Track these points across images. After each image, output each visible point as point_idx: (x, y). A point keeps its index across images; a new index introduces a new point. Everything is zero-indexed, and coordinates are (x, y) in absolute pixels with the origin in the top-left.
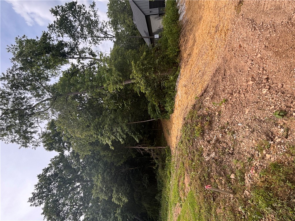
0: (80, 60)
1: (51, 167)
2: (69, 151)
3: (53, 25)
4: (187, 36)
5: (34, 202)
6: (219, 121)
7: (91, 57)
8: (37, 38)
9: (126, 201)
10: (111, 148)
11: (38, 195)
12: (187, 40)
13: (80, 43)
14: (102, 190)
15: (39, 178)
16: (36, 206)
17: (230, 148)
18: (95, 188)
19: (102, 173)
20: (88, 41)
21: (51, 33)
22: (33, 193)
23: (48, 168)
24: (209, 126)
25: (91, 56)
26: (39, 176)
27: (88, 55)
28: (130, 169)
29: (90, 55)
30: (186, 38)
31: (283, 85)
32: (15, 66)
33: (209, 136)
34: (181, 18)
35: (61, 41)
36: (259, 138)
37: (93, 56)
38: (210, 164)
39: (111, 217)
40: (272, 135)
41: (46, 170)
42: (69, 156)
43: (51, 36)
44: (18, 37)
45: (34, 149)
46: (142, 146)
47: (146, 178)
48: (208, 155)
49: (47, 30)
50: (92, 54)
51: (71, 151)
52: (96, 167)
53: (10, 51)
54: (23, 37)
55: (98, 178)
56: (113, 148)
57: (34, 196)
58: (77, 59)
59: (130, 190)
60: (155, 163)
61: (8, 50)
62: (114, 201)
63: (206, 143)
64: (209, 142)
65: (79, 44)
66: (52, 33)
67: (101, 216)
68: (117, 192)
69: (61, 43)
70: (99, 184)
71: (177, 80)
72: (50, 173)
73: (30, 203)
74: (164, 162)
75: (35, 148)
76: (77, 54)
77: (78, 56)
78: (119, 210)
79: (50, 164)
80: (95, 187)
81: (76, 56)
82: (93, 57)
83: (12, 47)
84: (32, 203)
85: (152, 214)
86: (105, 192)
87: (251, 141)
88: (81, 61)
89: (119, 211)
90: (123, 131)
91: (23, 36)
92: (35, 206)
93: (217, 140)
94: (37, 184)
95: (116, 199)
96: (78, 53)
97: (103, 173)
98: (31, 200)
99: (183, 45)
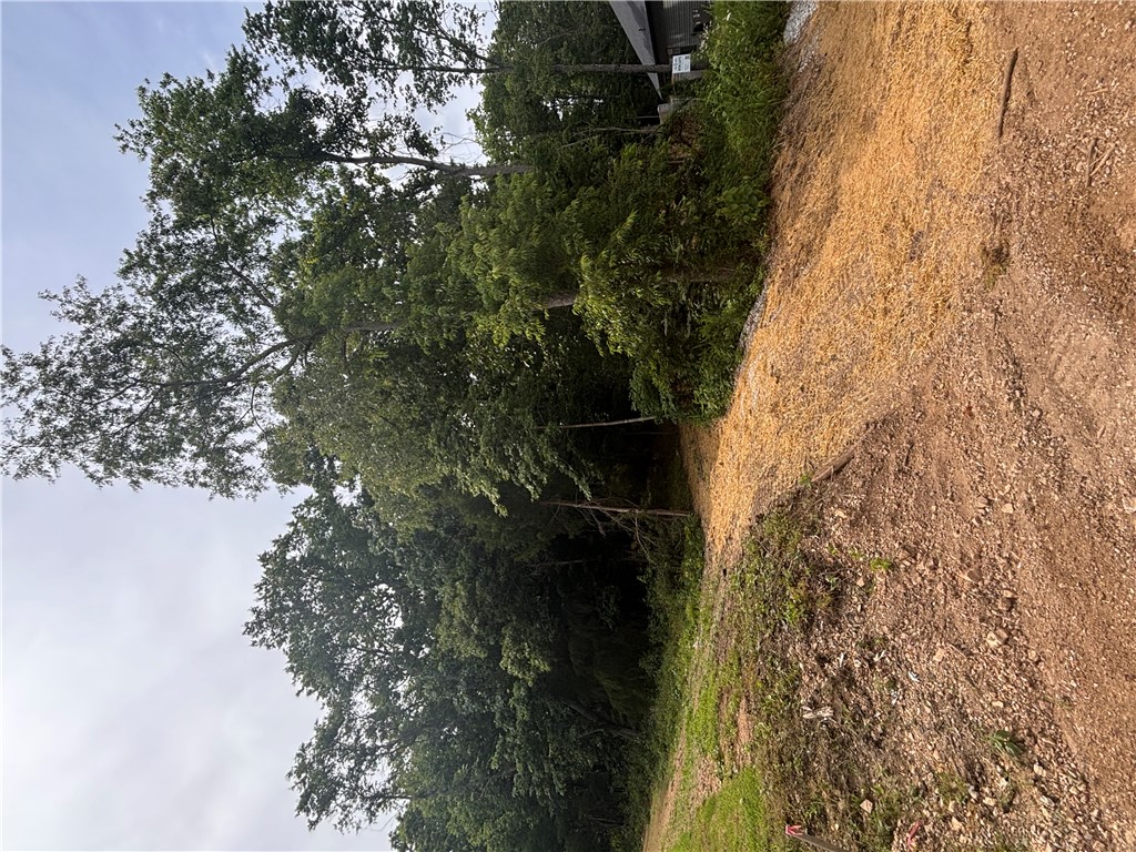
0: (373, 169)
1: (296, 531)
2: (351, 490)
3: (264, 19)
4: (806, 147)
5: (261, 636)
6: (862, 609)
7: (417, 155)
8: (211, 76)
9: (544, 667)
10: (499, 512)
11: (270, 614)
12: (804, 168)
13: (370, 99)
14: (468, 632)
15: (264, 566)
16: (269, 647)
17: (875, 722)
18: (445, 621)
19: (469, 579)
20: (401, 90)
21: (259, 52)
22: (254, 611)
23: (289, 538)
24: (830, 609)
25: (416, 151)
26: (264, 559)
27: (402, 150)
28: (558, 563)
29: (411, 149)
30: (802, 159)
31: (1040, 661)
32: (159, 220)
33: (827, 642)
34: (793, 30)
35: (299, 92)
36: (950, 759)
37: (423, 153)
38: (814, 730)
39: (494, 702)
40: (980, 775)
41: (284, 544)
42: (352, 508)
43: (259, 64)
44: (145, 85)
45: (250, 498)
46: (603, 505)
47: (612, 601)
48: (815, 705)
49: (241, 41)
50: (418, 142)
51: (358, 490)
52: (444, 553)
53: (126, 146)
54: (164, 84)
55: (456, 596)
56: (504, 513)
57: (257, 617)
58: (364, 164)
59: (556, 635)
60: (646, 564)
61: (122, 143)
62: (506, 668)
63: (813, 661)
64: (822, 660)
65: (369, 104)
66: (262, 51)
67: (466, 699)
68: (516, 641)
69: (300, 95)
70: (459, 613)
71: (748, 314)
72: (297, 551)
73: (249, 639)
74: (677, 563)
75: (254, 497)
76: (360, 144)
77: (368, 154)
78: (519, 688)
79: (292, 524)
80: (446, 618)
81: (358, 154)
82: (422, 158)
83: (132, 132)
84: (255, 639)
85: (627, 709)
86: (477, 637)
87: (930, 747)
88: (377, 173)
89: (521, 693)
90: (538, 460)
91: (162, 79)
92: (264, 647)
93: (845, 673)
94: (260, 581)
95: (512, 664)
96: (364, 142)
97: (471, 580)
98: (249, 630)
99: (788, 187)
